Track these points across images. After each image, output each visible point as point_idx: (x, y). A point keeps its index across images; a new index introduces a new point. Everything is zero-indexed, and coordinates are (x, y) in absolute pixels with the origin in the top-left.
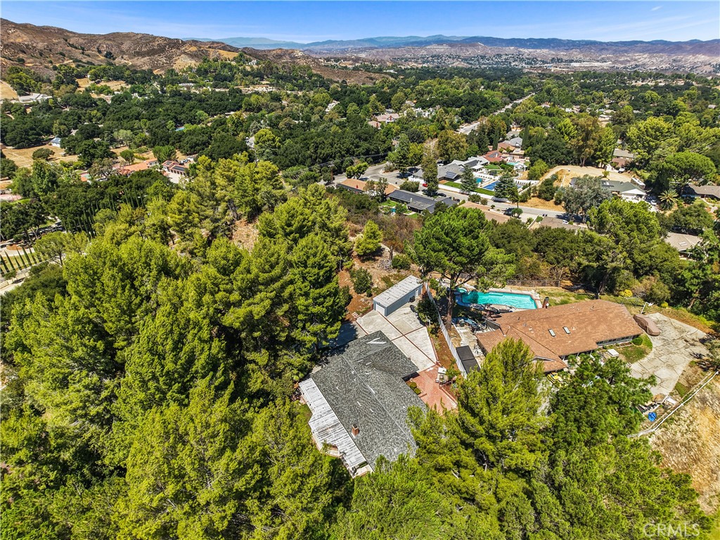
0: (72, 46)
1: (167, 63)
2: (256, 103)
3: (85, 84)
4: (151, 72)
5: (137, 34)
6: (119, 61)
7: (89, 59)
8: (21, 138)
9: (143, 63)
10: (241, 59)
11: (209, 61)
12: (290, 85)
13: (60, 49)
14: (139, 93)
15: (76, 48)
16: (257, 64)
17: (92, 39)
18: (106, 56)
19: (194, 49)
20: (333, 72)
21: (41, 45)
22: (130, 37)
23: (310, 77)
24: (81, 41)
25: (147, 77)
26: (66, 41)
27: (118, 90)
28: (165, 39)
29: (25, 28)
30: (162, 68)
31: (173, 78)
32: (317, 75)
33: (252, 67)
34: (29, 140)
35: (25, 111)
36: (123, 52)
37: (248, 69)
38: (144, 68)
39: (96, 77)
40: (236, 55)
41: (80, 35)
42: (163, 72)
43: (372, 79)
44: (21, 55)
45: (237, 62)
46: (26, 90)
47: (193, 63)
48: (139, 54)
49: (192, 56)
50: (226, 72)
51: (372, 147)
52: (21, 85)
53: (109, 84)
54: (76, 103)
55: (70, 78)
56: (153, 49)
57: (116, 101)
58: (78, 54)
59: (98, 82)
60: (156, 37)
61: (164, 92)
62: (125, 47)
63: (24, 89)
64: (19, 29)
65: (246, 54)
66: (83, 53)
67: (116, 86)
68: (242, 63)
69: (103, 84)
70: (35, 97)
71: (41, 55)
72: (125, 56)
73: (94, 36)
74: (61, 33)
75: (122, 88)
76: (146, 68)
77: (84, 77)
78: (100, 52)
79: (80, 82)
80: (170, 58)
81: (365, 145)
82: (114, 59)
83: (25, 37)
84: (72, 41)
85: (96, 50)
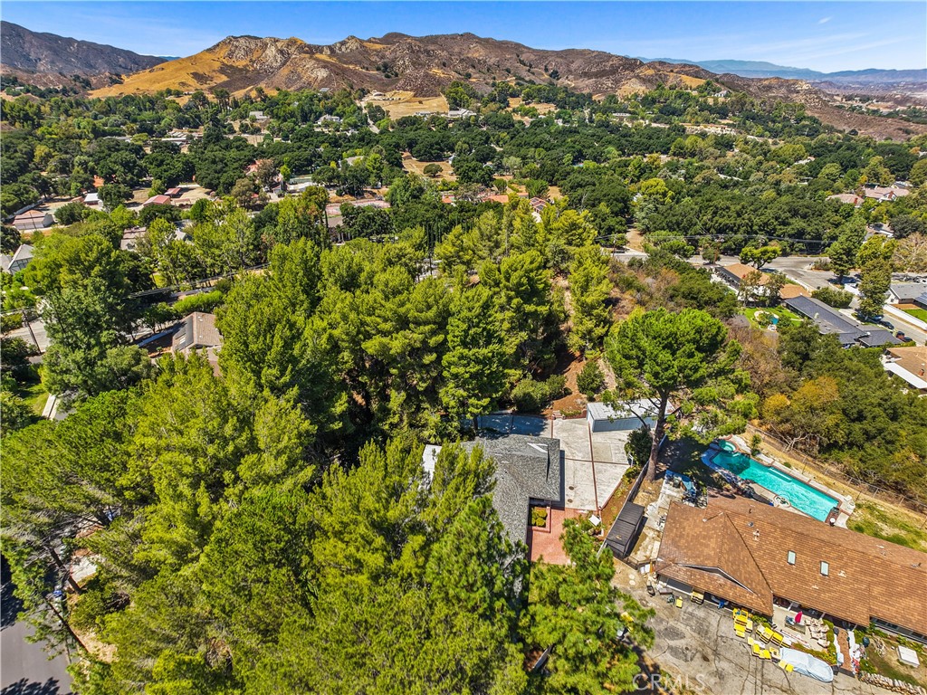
0: (522, 62)
1: (612, 88)
2: (690, 147)
3: (515, 103)
4: (590, 96)
5: (593, 52)
6: (565, 81)
7: (532, 78)
9: (585, 86)
10: (708, 88)
11: (663, 88)
13: (508, 65)
14: (564, 119)
15: (525, 65)
16: (726, 96)
17: (543, 55)
18: (551, 76)
19: (651, 72)
21: (493, 60)
22: (585, 55)
23: (798, 120)
24: (532, 57)
25: (581, 101)
26: (518, 56)
27: (545, 114)
28: (621, 58)
29: (486, 43)
30: (603, 93)
31: (612, 105)
32: (811, 118)
33: (716, 100)
35: (447, 125)
36: (570, 72)
37: (710, 101)
38: (583, 92)
39: (529, 98)
40: (702, 82)
41: (534, 51)
42: (603, 98)
44: (471, 70)
45: (701, 92)
46: (457, 105)
47: (641, 89)
48: (586, 75)
49: (644, 80)
50: (679, 104)
52: (455, 99)
53: (537, 107)
54: (495, 123)
55: (503, 96)
56: (605, 70)
57: (535, 125)
58: (523, 72)
59: (529, 103)
60: (613, 56)
61: (591, 121)
62: (574, 66)
64: (480, 43)
65: (712, 82)
66: (529, 71)
67: (543, 109)
68: (706, 93)
69: (531, 105)
70: (463, 113)
71: (488, 70)
72: (570, 77)
73: (547, 52)
74: (518, 48)
75: (550, 112)
76: (585, 92)
77: (518, 96)
78: (546, 70)
79: (511, 101)
80: (617, 82)
82: (558, 79)
83: (482, 52)
84: (523, 57)
85: (543, 67)
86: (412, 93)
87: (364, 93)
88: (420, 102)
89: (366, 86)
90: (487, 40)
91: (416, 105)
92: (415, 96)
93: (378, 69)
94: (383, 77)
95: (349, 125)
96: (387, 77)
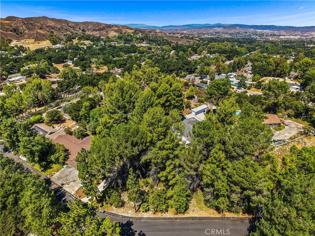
0: (70, 26)
1: (106, 34)
2: (142, 50)
3: (75, 41)
4: (100, 37)
5: (94, 22)
6: (88, 33)
7: (76, 32)
8: (57, 60)
9: (97, 34)
10: (135, 33)
11: (122, 33)
12: (155, 44)
13: (65, 28)
14: (96, 45)
15: (71, 27)
16: (142, 35)
17: (77, 24)
18: (82, 31)
19: (116, 28)
20: (173, 39)
21: (59, 26)
22: (92, 23)
23: (163, 41)
24: (73, 25)
25: (99, 39)
26: (68, 24)
27: (88, 44)
28: (105, 24)
29: (53, 20)
30: (104, 36)
31: (109, 40)
32: (166, 40)
33: (139, 36)
34: (60, 61)
35: (55, 51)
36: (88, 29)
37: (138, 37)
38: (97, 36)
39: (80, 39)
40: (133, 31)
41: (73, 23)
42: (104, 37)
43: (189, 42)
44: (52, 30)
45: (134, 34)
47: (116, 34)
48: (95, 30)
49: (116, 31)
50: (129, 38)
51: (189, 68)
52: (54, 41)
53: (84, 42)
54: (74, 48)
55: (70, 39)
56: (101, 28)
57: (88, 48)
58: (72, 30)
59: (80, 41)
60: (102, 24)
61: (105, 45)
62: (89, 27)
63: (55, 43)
64: (51, 20)
65: (137, 31)
66: (74, 29)
67: (87, 42)
68: (135, 34)
69: (82, 41)
70: (58, 46)
71: (59, 30)
72: (90, 31)
73: (78, 23)
74: (66, 22)
75: (89, 43)
76: (98, 36)
77: (75, 39)
78: (80, 29)
79: (74, 40)
80: (107, 32)
81: (187, 67)
82: (85, 32)
83: (53, 23)
84: (70, 25)
85: (79, 28)
86: (33, 40)
87: (10, 41)
88: (39, 43)
89: (10, 38)
91: (37, 44)
92: (35, 41)
93: (11, 31)
94: (15, 34)
95: (12, 54)
96: (17, 34)
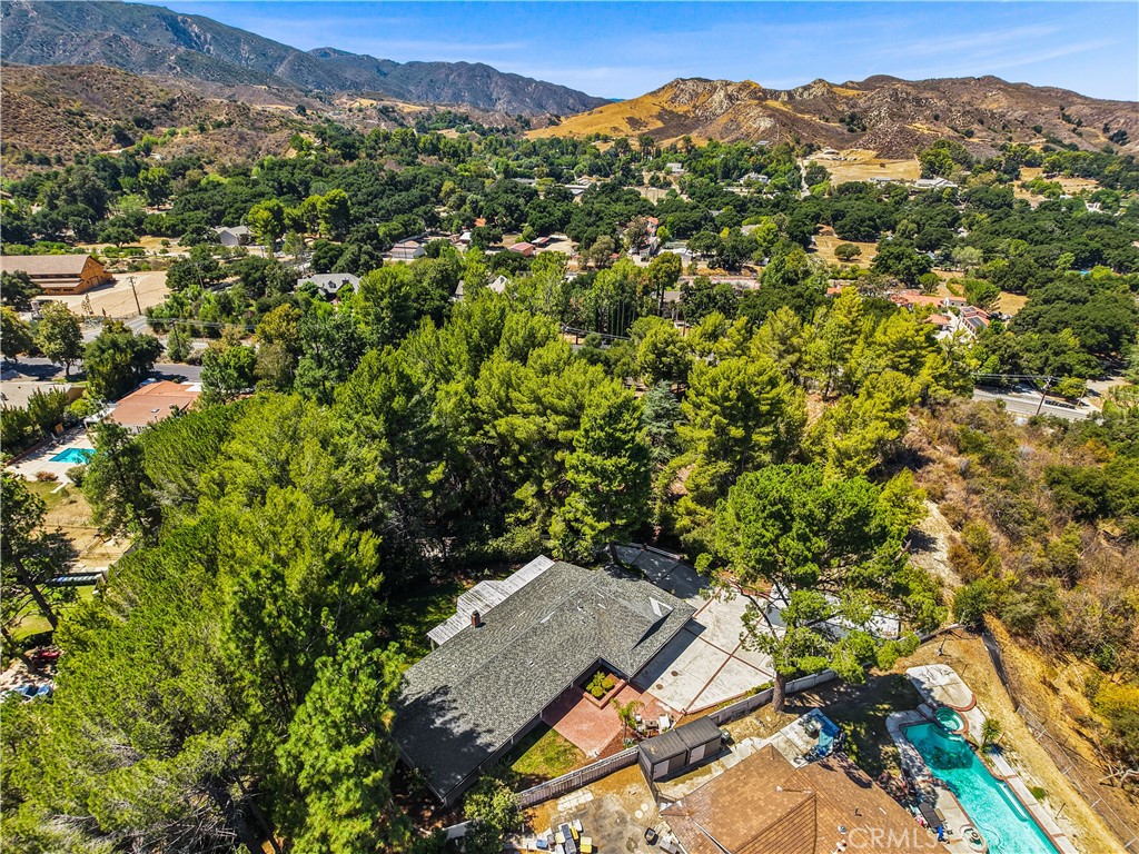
0: (1066, 117)
3: (1030, 175)
7: (1076, 140)
13: (1040, 121)
14: (1104, 202)
15: (1069, 121)
17: (1109, 108)
18: (1111, 138)
21: (1016, 115)
24: (1087, 111)
26: (1062, 109)
27: (1071, 194)
29: (1016, 90)
35: (906, 198)
39: (1054, 168)
41: (1092, 102)
44: (976, 127)
46: (934, 172)
52: (933, 164)
53: (1065, 182)
54: (980, 200)
55: (1014, 164)
57: (1045, 208)
58: (1064, 131)
59: (1051, 177)
64: (1005, 91)
66: (1074, 130)
67: (1071, 186)
69: (1055, 180)
70: (937, 182)
74: (1067, 97)
75: (1082, 191)
77: (1039, 166)
78: (1106, 130)
79: (1026, 172)
82: (1123, 144)
83: (1004, 102)
84: (1071, 111)
85: (1102, 126)
86: (875, 153)
87: (811, 149)
88: (882, 165)
89: (817, 141)
90: (1018, 87)
91: (876, 169)
92: (876, 157)
93: (842, 121)
94: (846, 131)
95: (776, 186)
96: (851, 130)
